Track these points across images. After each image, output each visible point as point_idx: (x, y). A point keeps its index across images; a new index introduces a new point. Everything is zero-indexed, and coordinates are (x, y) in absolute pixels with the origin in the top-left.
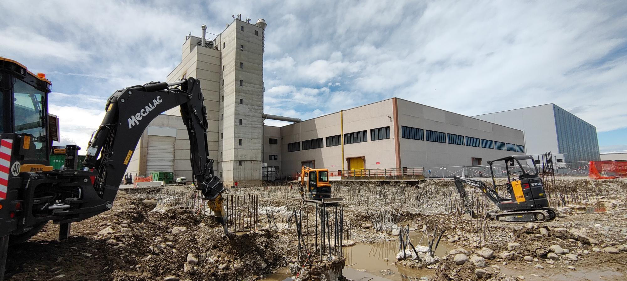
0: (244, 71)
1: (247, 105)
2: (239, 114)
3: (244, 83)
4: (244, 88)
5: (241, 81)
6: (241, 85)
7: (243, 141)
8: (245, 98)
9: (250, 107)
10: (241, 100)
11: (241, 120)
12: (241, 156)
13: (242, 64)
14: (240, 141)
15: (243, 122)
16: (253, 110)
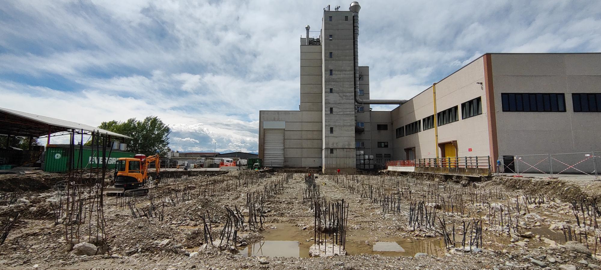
0: (333, 60)
1: (338, 93)
2: (329, 103)
3: (333, 72)
4: (334, 77)
5: (331, 71)
6: (331, 74)
7: (334, 129)
8: (335, 86)
9: (341, 94)
10: (331, 90)
11: (331, 109)
12: (333, 144)
13: (331, 53)
14: (332, 129)
15: (334, 110)
16: (344, 97)
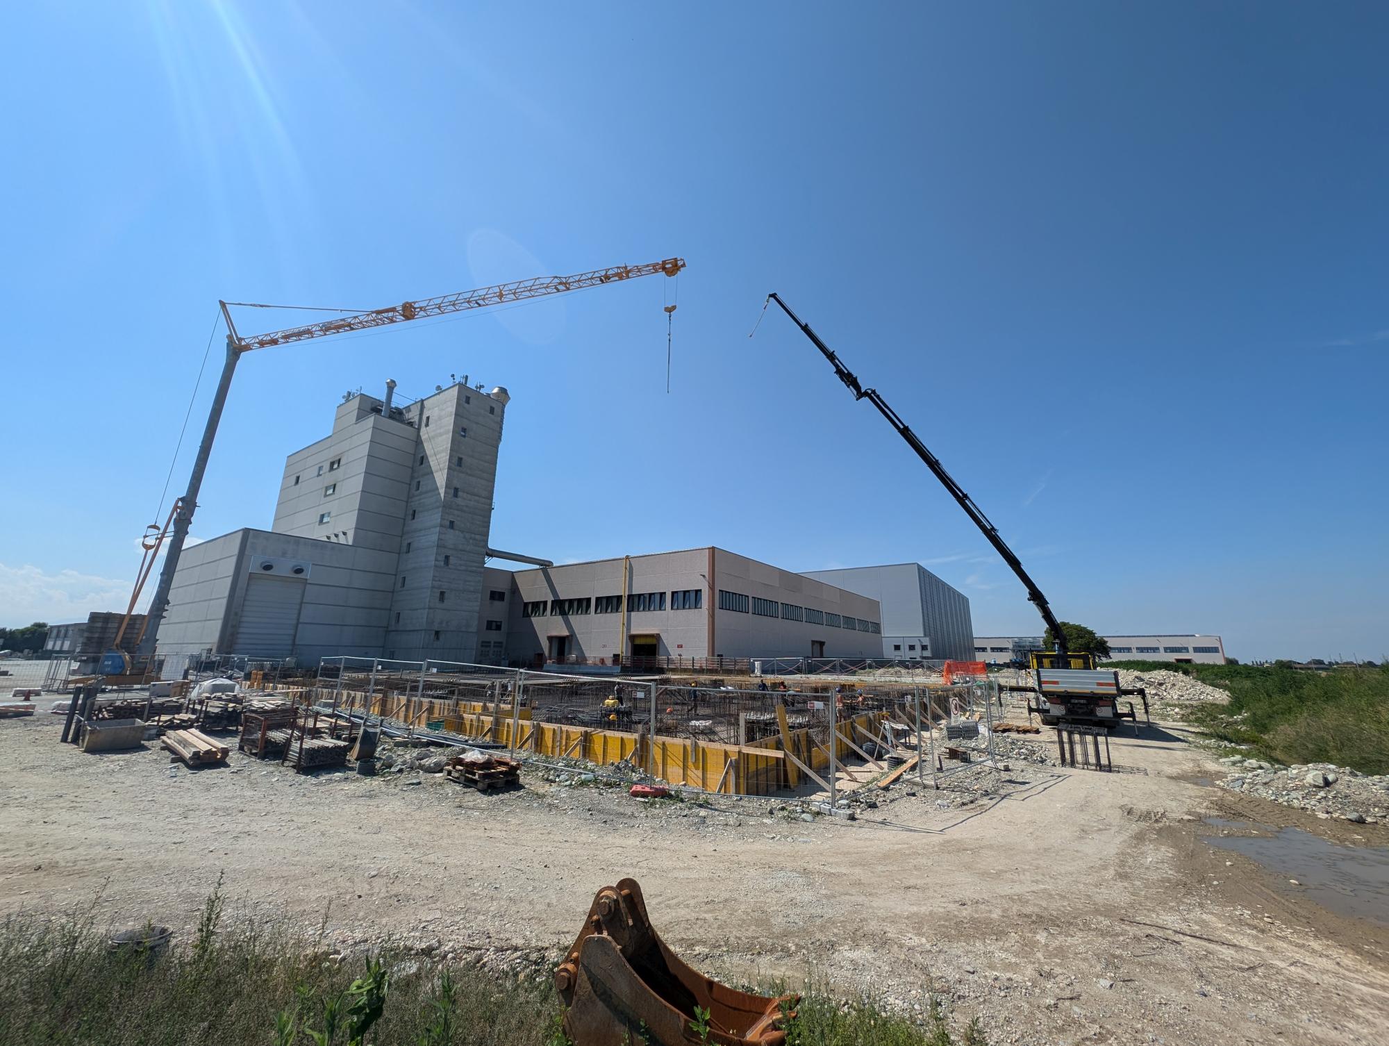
0: (463, 473)
1: (462, 532)
2: (445, 547)
3: (460, 494)
4: (459, 501)
5: (456, 490)
6: (456, 495)
7: (446, 595)
8: (459, 519)
9: (468, 535)
10: (452, 523)
11: (447, 557)
12: (441, 623)
13: (460, 459)
14: (442, 593)
15: (452, 560)
16: (471, 541)
